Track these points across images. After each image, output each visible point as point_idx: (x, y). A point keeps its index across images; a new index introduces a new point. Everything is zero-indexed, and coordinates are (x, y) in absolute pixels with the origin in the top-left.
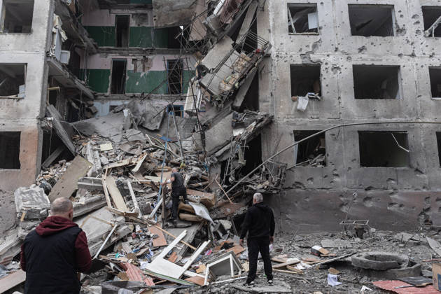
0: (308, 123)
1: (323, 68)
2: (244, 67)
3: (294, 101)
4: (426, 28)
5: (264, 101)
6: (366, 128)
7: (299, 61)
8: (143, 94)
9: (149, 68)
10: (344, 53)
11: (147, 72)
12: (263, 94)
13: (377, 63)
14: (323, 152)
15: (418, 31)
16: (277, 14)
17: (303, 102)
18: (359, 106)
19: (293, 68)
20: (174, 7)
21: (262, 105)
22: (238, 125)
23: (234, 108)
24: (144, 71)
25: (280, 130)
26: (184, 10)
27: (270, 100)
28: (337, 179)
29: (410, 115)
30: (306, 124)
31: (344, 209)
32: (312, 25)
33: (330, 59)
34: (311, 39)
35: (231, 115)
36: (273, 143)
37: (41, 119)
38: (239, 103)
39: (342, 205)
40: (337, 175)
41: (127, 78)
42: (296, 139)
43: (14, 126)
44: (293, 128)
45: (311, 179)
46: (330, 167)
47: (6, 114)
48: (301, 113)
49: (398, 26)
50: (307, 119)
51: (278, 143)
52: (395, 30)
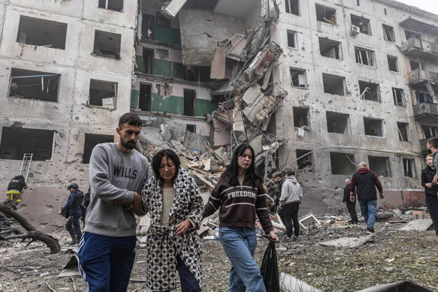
0: (303, 145)
1: (311, 110)
2: (271, 105)
3: (296, 130)
4: (361, 93)
5: (279, 129)
6: (334, 150)
7: (298, 105)
8: (165, 113)
9: (169, 93)
10: (321, 102)
11: (168, 96)
12: (279, 124)
13: (338, 112)
14: (310, 164)
15: (357, 95)
16: (284, 72)
17: (301, 132)
18: (330, 136)
19: (295, 108)
20: (199, 51)
21: (278, 131)
22: (266, 143)
23: (264, 132)
24: (165, 95)
25: (289, 149)
26: (206, 55)
27: (282, 128)
28: (320, 181)
29: (355, 144)
31: (325, 200)
32: (301, 82)
33: (314, 106)
34: (303, 92)
35: (261, 136)
36: (285, 156)
38: (265, 129)
39: (324, 198)
40: (320, 179)
41: (152, 99)
42: (298, 157)
43: (109, 131)
44: (296, 148)
45: (307, 181)
46: (317, 174)
47: (101, 120)
48: (300, 138)
49: (347, 90)
50: (303, 143)
51: (288, 157)
52: (345, 93)
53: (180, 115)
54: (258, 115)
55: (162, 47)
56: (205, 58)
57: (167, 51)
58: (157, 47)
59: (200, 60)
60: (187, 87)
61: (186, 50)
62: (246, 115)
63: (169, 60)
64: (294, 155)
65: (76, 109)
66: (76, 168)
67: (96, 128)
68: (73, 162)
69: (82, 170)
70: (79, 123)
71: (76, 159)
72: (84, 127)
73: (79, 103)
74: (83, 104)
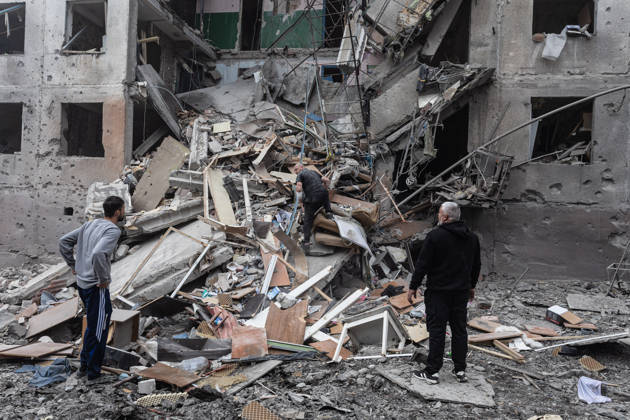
0: (560, 84)
3: (536, 42)
5: (481, 45)
8: (286, 48)
9: (295, 7)
11: (292, 13)
12: (479, 32)
14: (586, 137)
17: (554, 44)
21: (474, 53)
22: (427, 88)
23: (423, 59)
24: (287, 12)
25: (505, 97)
27: (490, 41)
28: (609, 188)
30: (556, 86)
31: (618, 242)
35: (417, 71)
36: (491, 121)
37: (128, 84)
38: (431, 50)
39: (614, 234)
40: (610, 180)
41: (263, 25)
43: (95, 95)
44: (530, 93)
45: (558, 186)
46: (597, 165)
47: (83, 77)
48: (548, 63)
50: (559, 77)
51: (500, 121)
54: (404, 16)
62: (373, 18)
64: (524, 115)
66: (51, 165)
67: (75, 92)
68: (48, 154)
69: (59, 168)
70: (53, 87)
71: (50, 149)
72: (57, 91)
73: (51, 50)
74: (58, 51)
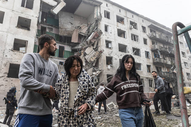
1: (113, 58)
2: (97, 55)
3: (107, 66)
4: (133, 52)
5: (100, 65)
7: (108, 56)
10: (117, 55)
12: (100, 63)
16: (103, 42)
17: (109, 67)
19: (107, 57)
20: (67, 30)
21: (99, 66)
22: (94, 71)
23: (93, 66)
25: (104, 74)
26: (70, 32)
32: (110, 46)
33: (115, 56)
34: (111, 51)
35: (92, 68)
36: (102, 77)
38: (94, 65)
42: (107, 77)
44: (107, 74)
47: (18, 58)
48: (108, 69)
49: (128, 51)
50: (110, 72)
51: (103, 77)
52: (127, 52)
53: (57, 57)
54: (91, 59)
55: (50, 27)
56: (69, 33)
57: (52, 29)
58: (48, 27)
59: (67, 34)
60: (61, 45)
61: (61, 29)
62: (86, 59)
63: (53, 33)
64: (106, 77)
65: (6, 52)
66: (4, 80)
67: (15, 61)
68: (2, 77)
69: (7, 81)
70: (7, 58)
71: (4, 75)
72: (9, 60)
73: (8, 49)
74: (10, 50)
